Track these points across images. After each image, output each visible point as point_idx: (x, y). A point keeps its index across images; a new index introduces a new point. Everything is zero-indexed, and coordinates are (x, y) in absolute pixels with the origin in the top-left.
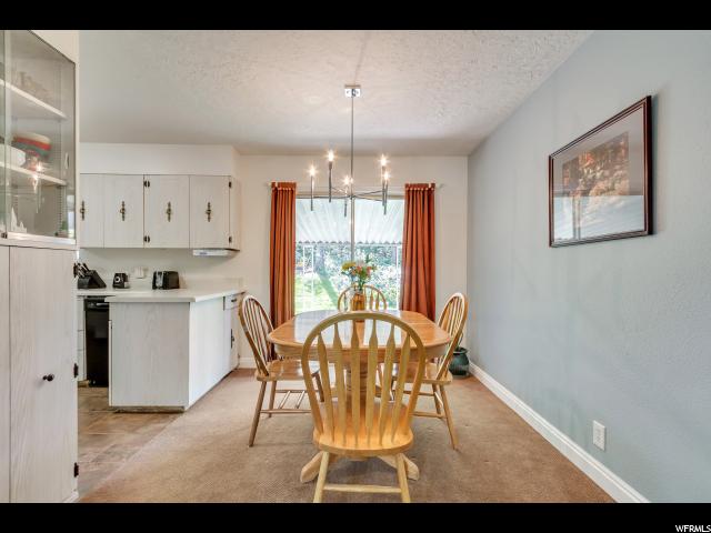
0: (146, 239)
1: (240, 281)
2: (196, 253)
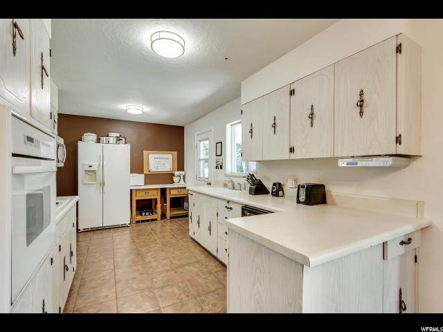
0: (292, 150)
1: (419, 206)
2: (342, 164)
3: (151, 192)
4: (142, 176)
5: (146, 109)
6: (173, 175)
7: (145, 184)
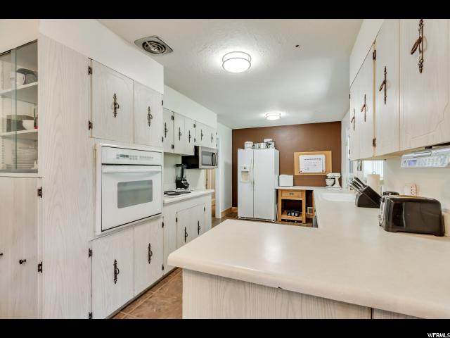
0: (375, 143)
2: (404, 162)
3: (296, 194)
4: (291, 177)
5: (283, 114)
6: (326, 177)
7: (294, 185)
